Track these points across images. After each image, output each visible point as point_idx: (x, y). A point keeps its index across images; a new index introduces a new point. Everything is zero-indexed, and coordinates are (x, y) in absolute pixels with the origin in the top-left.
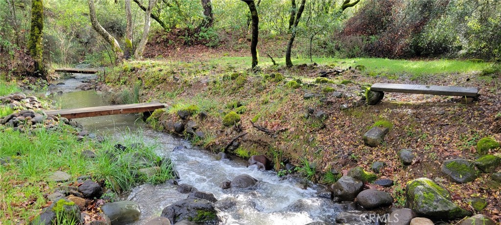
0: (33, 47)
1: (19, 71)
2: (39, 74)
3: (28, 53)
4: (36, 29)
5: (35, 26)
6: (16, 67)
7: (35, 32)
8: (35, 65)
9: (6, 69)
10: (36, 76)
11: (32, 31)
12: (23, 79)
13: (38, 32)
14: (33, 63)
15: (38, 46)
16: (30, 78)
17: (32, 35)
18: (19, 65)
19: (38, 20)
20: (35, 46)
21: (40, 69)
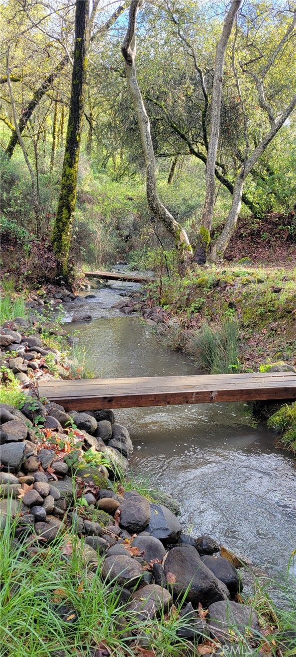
0: (58, 238)
1: (35, 276)
2: (62, 282)
3: (50, 249)
4: (65, 211)
5: (64, 206)
6: (30, 270)
7: (63, 216)
8: (57, 267)
9: (17, 272)
10: (57, 283)
11: (58, 214)
12: (38, 289)
13: (67, 217)
14: (55, 264)
15: (64, 237)
16: (49, 287)
17: (58, 221)
18: (35, 267)
19: (68, 196)
20: (61, 238)
21: (64, 273)
